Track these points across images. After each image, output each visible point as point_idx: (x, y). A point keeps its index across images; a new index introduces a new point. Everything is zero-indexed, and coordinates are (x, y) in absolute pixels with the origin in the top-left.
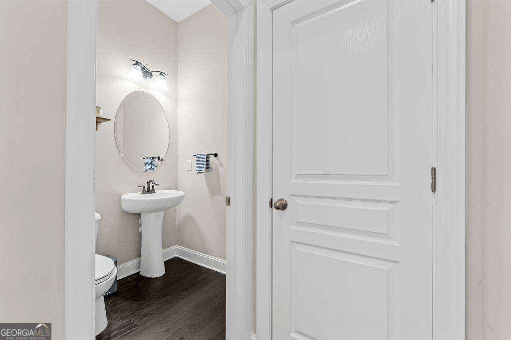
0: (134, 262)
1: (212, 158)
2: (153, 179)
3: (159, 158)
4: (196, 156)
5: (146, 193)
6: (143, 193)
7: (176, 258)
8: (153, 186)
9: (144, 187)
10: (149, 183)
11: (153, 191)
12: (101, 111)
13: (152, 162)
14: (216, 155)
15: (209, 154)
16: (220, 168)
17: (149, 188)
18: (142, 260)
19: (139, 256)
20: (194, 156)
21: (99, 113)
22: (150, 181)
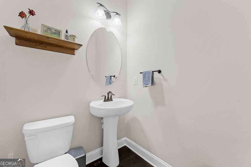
0: (98, 150)
1: (156, 74)
2: (111, 91)
3: (114, 76)
4: (142, 73)
5: (106, 101)
6: (104, 101)
7: (125, 146)
8: (111, 96)
9: (105, 97)
10: (108, 94)
11: (111, 100)
12: (76, 39)
13: (110, 79)
14: (160, 72)
15: (154, 70)
16: (164, 83)
17: (108, 97)
18: (103, 149)
19: (102, 145)
20: (140, 73)
21: (75, 40)
22: (110, 92)
